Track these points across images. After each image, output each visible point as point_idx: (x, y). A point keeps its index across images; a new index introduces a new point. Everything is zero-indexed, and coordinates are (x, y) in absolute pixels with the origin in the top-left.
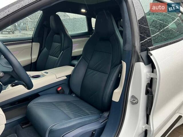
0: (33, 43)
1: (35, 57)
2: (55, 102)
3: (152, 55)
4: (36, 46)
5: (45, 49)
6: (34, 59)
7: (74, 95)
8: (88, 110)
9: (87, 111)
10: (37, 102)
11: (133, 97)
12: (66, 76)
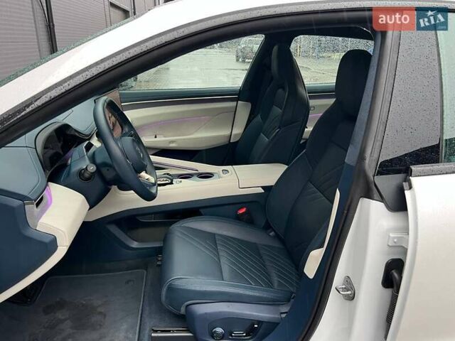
0: (239, 102)
1: (238, 131)
2: (219, 235)
3: (410, 187)
4: (243, 110)
5: (258, 118)
6: (236, 135)
7: (272, 234)
8: (279, 277)
9: (275, 279)
10: (187, 225)
11: (348, 280)
12: (263, 187)
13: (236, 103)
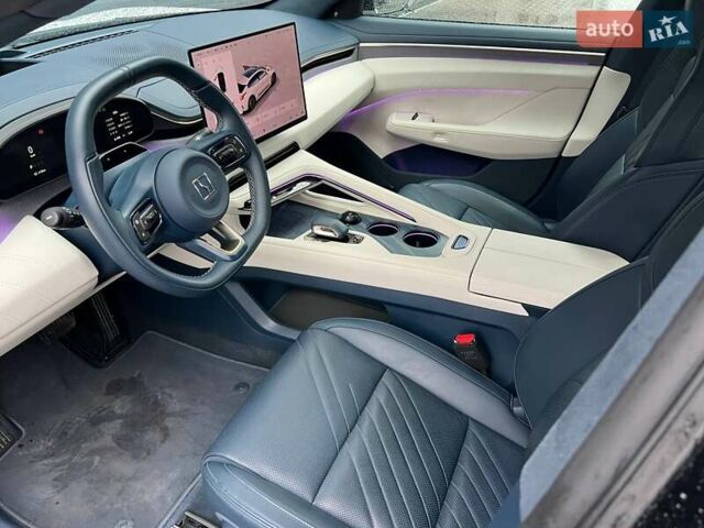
4: (612, 87)
6: (578, 142)
12: (525, 306)
13: (597, 68)
